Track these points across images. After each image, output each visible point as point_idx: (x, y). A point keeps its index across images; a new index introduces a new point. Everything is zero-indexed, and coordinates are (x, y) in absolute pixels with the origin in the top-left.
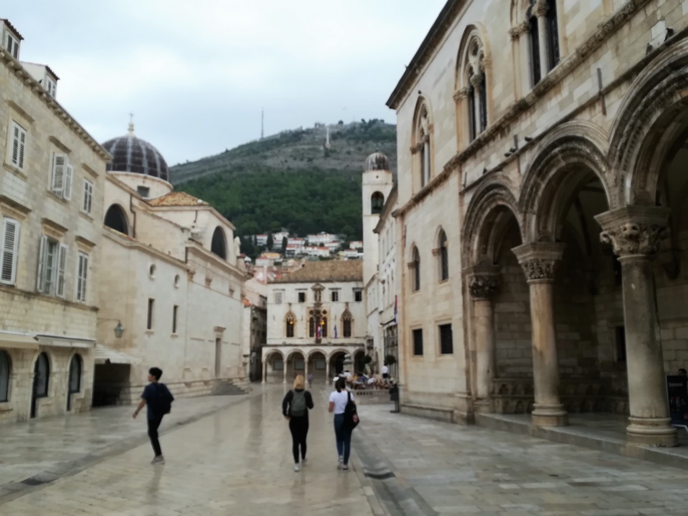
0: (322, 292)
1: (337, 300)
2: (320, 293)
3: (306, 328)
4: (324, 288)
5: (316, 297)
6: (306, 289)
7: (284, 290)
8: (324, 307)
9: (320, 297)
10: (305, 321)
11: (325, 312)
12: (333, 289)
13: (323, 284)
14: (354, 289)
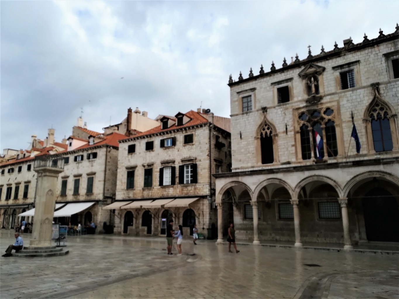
0: (320, 78)
1: (353, 85)
2: (316, 80)
3: (295, 145)
4: (324, 69)
5: (309, 88)
6: (291, 79)
7: (253, 90)
8: (327, 102)
9: (317, 87)
10: (291, 134)
11: (328, 111)
12: (341, 67)
13: (321, 64)
14: (387, 56)
